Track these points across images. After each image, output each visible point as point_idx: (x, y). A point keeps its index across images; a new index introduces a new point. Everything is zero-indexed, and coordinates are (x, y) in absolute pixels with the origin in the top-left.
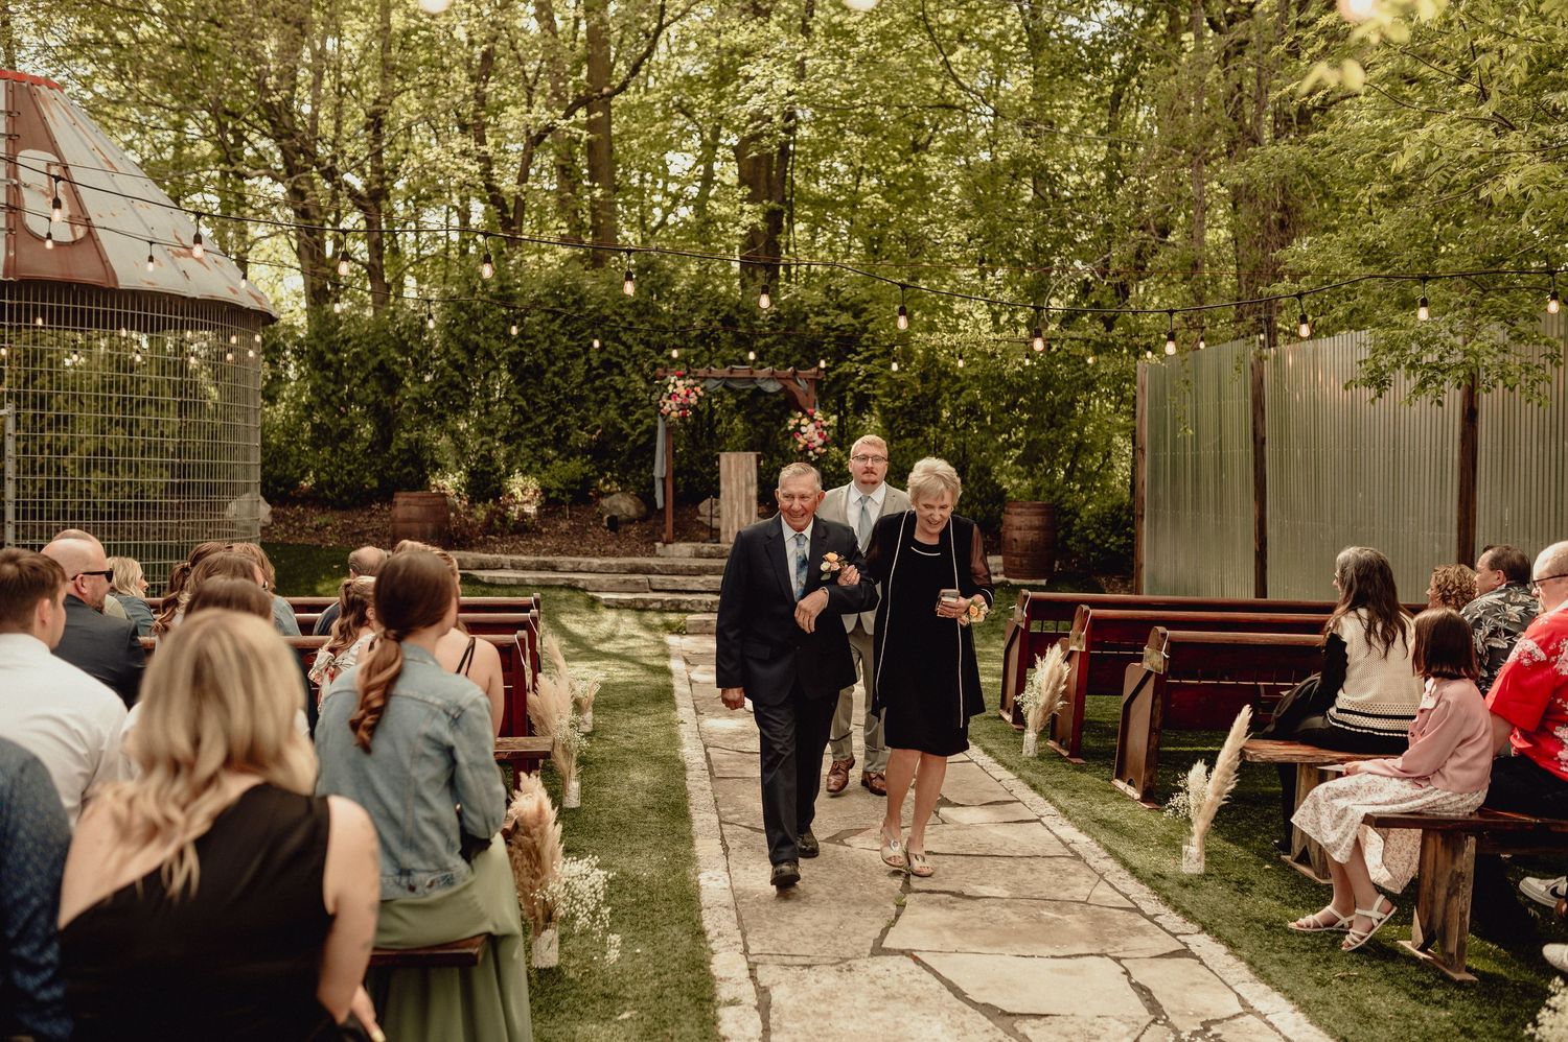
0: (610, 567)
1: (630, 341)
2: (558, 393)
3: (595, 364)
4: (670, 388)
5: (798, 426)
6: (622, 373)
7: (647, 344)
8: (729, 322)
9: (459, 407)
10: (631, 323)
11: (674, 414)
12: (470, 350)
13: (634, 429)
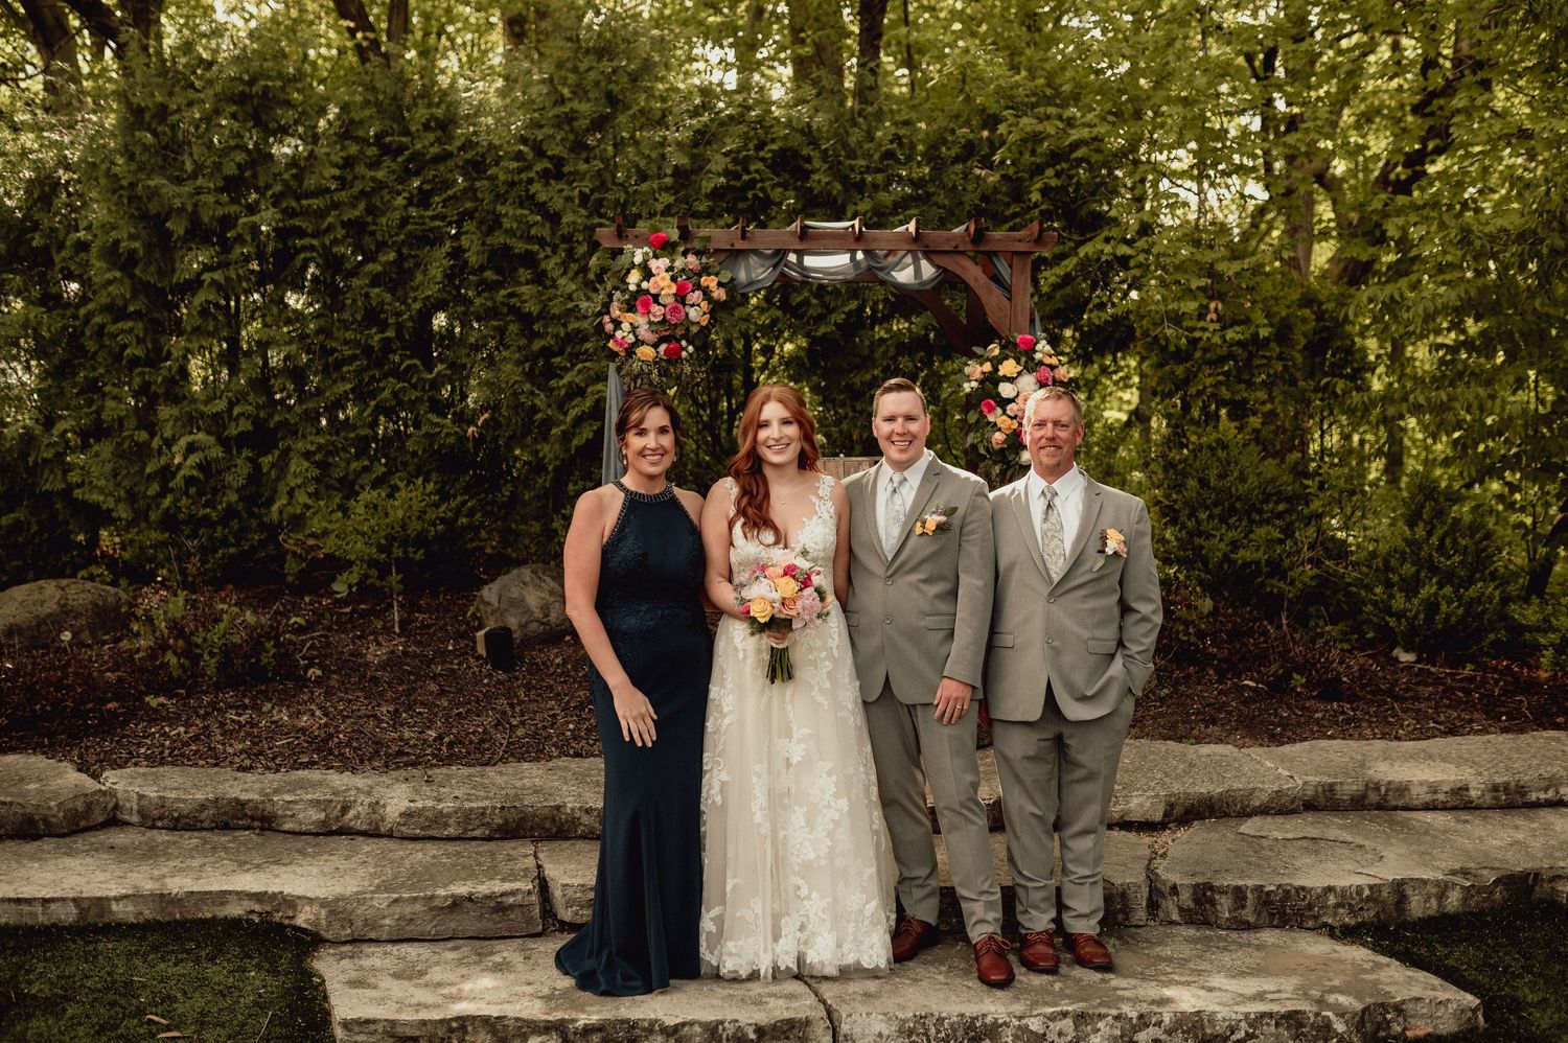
0: (439, 819)
1: (557, 204)
2: (384, 327)
3: (473, 259)
4: (634, 278)
5: (992, 380)
6: (540, 278)
7: (597, 209)
8: (789, 164)
9: (134, 362)
10: (559, 162)
11: (645, 352)
12: (153, 222)
13: (562, 407)
